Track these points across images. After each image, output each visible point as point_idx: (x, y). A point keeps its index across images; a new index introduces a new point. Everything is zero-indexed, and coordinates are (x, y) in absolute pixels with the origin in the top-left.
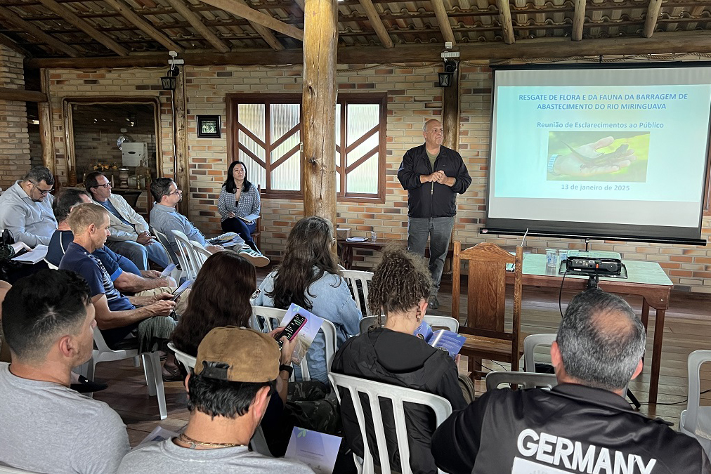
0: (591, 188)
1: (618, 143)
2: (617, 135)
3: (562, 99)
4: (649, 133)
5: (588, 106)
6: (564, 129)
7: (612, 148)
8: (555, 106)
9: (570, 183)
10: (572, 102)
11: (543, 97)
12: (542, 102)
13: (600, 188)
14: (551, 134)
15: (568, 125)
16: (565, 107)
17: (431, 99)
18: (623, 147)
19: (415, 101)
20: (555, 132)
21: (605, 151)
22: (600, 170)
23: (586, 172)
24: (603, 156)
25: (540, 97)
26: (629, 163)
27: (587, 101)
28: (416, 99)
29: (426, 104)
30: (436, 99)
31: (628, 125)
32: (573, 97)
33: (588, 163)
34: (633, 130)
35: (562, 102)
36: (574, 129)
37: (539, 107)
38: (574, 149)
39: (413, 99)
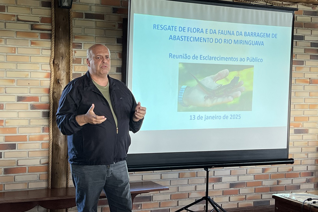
0: (213, 118)
1: (232, 75)
2: (232, 68)
3: (190, 31)
4: (253, 66)
5: (210, 40)
6: (191, 61)
7: (228, 80)
8: (183, 38)
9: (197, 114)
10: (197, 35)
11: (174, 28)
12: (173, 33)
13: (219, 117)
14: (181, 66)
15: (195, 57)
16: (192, 39)
17: (38, 19)
18: (236, 79)
19: (18, 20)
20: (184, 64)
21: (223, 82)
22: (220, 100)
23: (209, 103)
24: (221, 87)
25: (171, 28)
26: (239, 94)
27: (209, 36)
28: (20, 18)
29: (32, 25)
30: (43, 20)
31: (239, 59)
32: (198, 30)
33: (211, 93)
34: (242, 63)
35: (189, 34)
36: (199, 61)
37: (171, 38)
38: (200, 80)
39: (15, 18)
